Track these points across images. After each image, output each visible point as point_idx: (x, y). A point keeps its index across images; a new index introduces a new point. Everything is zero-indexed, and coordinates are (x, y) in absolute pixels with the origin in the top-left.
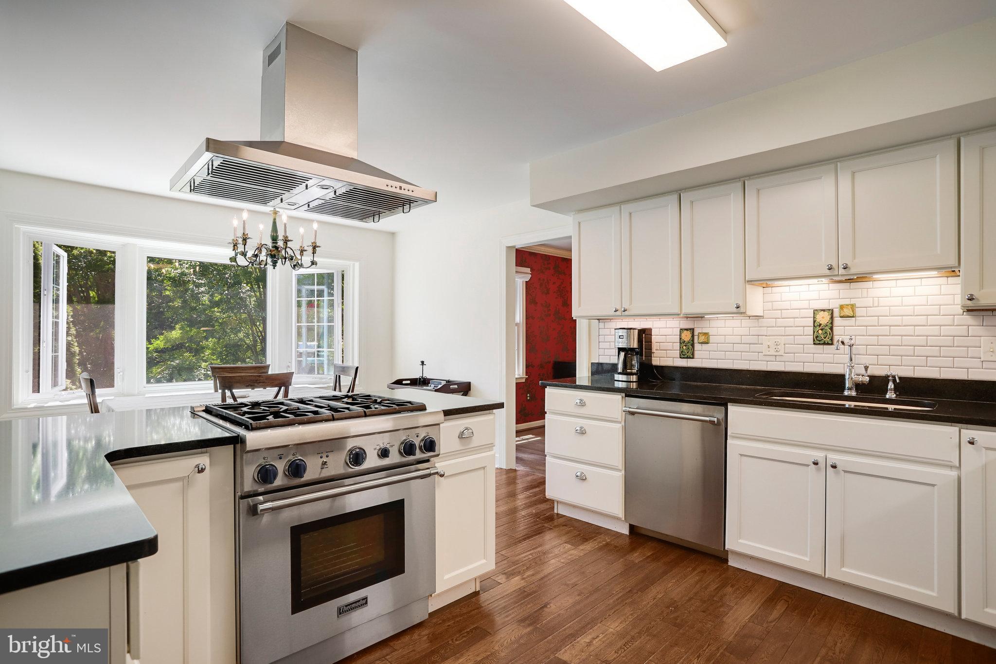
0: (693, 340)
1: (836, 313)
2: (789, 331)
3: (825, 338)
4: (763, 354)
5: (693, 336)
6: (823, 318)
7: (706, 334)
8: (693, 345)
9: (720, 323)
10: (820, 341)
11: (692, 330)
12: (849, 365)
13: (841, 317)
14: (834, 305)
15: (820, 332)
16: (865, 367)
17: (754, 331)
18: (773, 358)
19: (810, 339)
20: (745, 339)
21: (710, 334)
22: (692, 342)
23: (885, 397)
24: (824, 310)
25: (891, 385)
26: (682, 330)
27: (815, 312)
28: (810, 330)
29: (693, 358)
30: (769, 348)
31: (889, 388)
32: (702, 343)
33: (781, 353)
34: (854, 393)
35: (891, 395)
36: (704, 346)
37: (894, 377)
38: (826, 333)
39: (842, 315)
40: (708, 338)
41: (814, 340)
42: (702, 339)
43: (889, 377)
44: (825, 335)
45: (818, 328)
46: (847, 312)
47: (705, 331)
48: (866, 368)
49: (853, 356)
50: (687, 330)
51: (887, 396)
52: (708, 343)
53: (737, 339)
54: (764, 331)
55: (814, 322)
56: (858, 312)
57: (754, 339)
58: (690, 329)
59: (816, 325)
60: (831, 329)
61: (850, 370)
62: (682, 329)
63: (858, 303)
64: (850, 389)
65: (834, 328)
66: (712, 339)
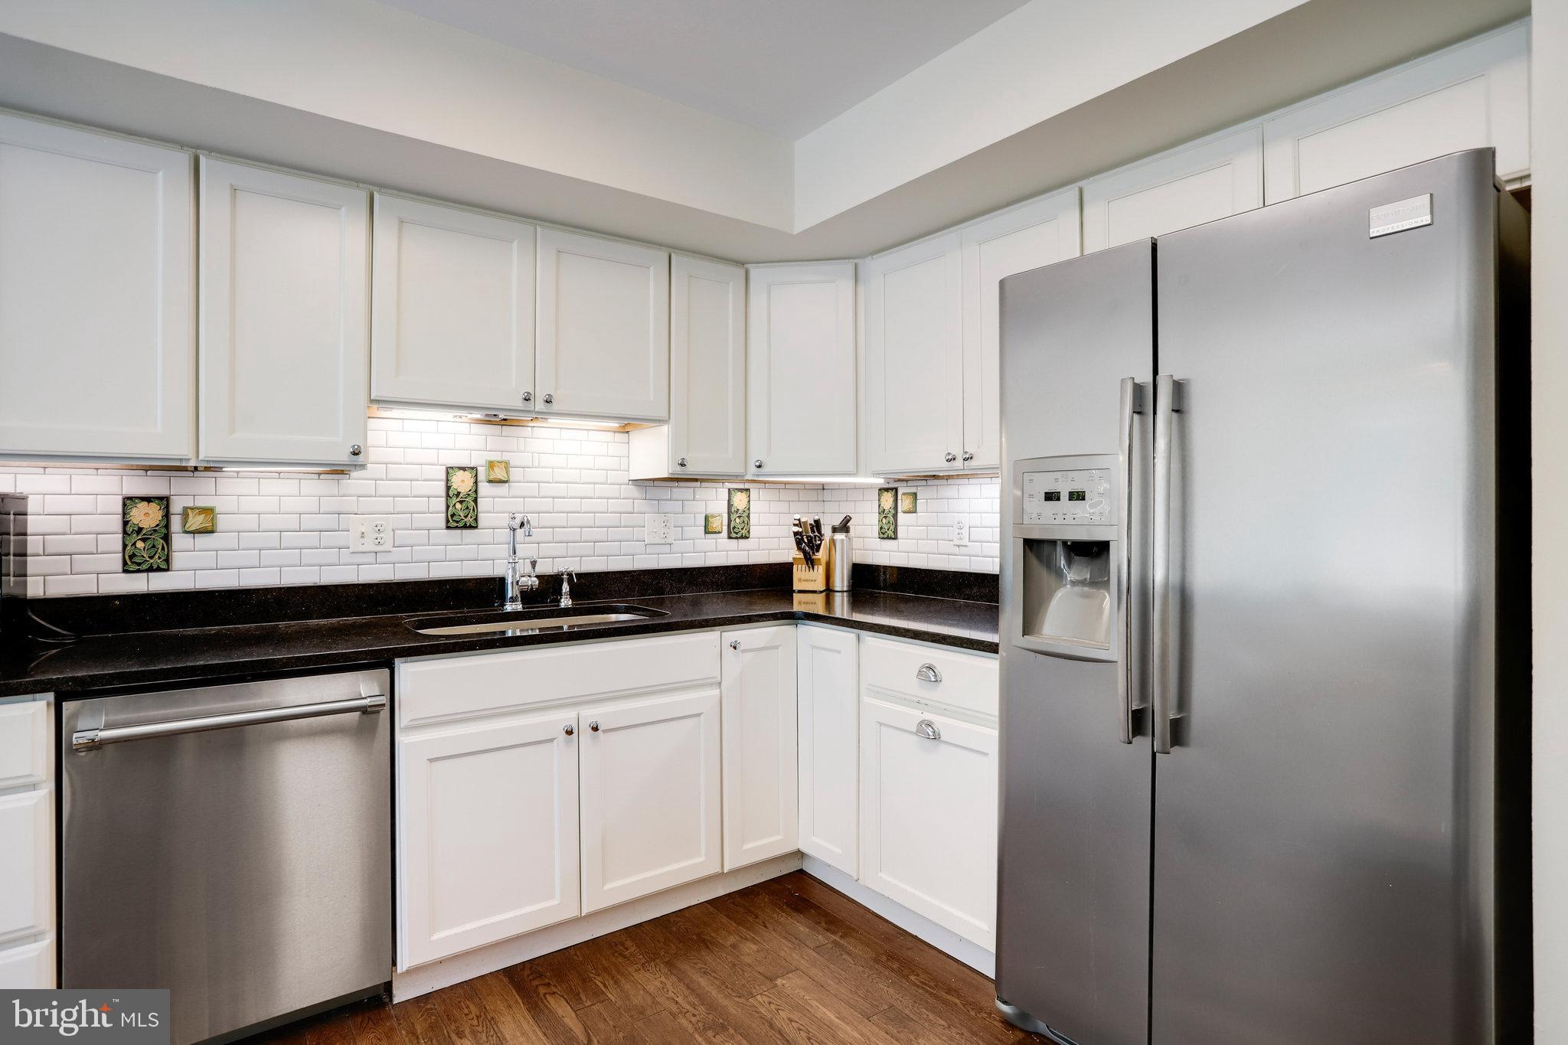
0: (167, 526)
1: (482, 476)
2: (403, 504)
3: (466, 517)
4: (351, 550)
5: (167, 515)
6: (462, 483)
7: (208, 511)
8: (167, 538)
9: (246, 486)
10: (457, 522)
11: (164, 501)
12: (511, 561)
13: (490, 481)
14: (478, 460)
15: (458, 506)
16: (531, 562)
17: (328, 504)
18: (371, 558)
19: (441, 518)
20: (308, 521)
21: (217, 510)
22: (164, 531)
23: (559, 606)
24: (464, 469)
25: (565, 587)
26: (128, 501)
27: (449, 470)
28: (441, 504)
29: (167, 570)
30: (363, 537)
31: (564, 591)
32: (194, 532)
33: (388, 546)
34: (518, 607)
35: (566, 602)
36: (202, 540)
37: (570, 575)
38: (468, 508)
39: (491, 478)
40: (213, 520)
41: (448, 521)
42: (196, 521)
43: (562, 574)
44: (467, 511)
45: (454, 500)
46: (499, 473)
47: (202, 502)
48: (534, 564)
49: (517, 546)
50: (148, 499)
51: (563, 605)
52: (212, 532)
53: (292, 522)
54: (350, 504)
55: (448, 488)
56: (515, 474)
57: (329, 521)
58: (160, 499)
59: (451, 494)
60: (475, 501)
61: (514, 569)
62: (130, 498)
63: (514, 459)
64: (513, 600)
65: (479, 500)
66: (222, 522)
